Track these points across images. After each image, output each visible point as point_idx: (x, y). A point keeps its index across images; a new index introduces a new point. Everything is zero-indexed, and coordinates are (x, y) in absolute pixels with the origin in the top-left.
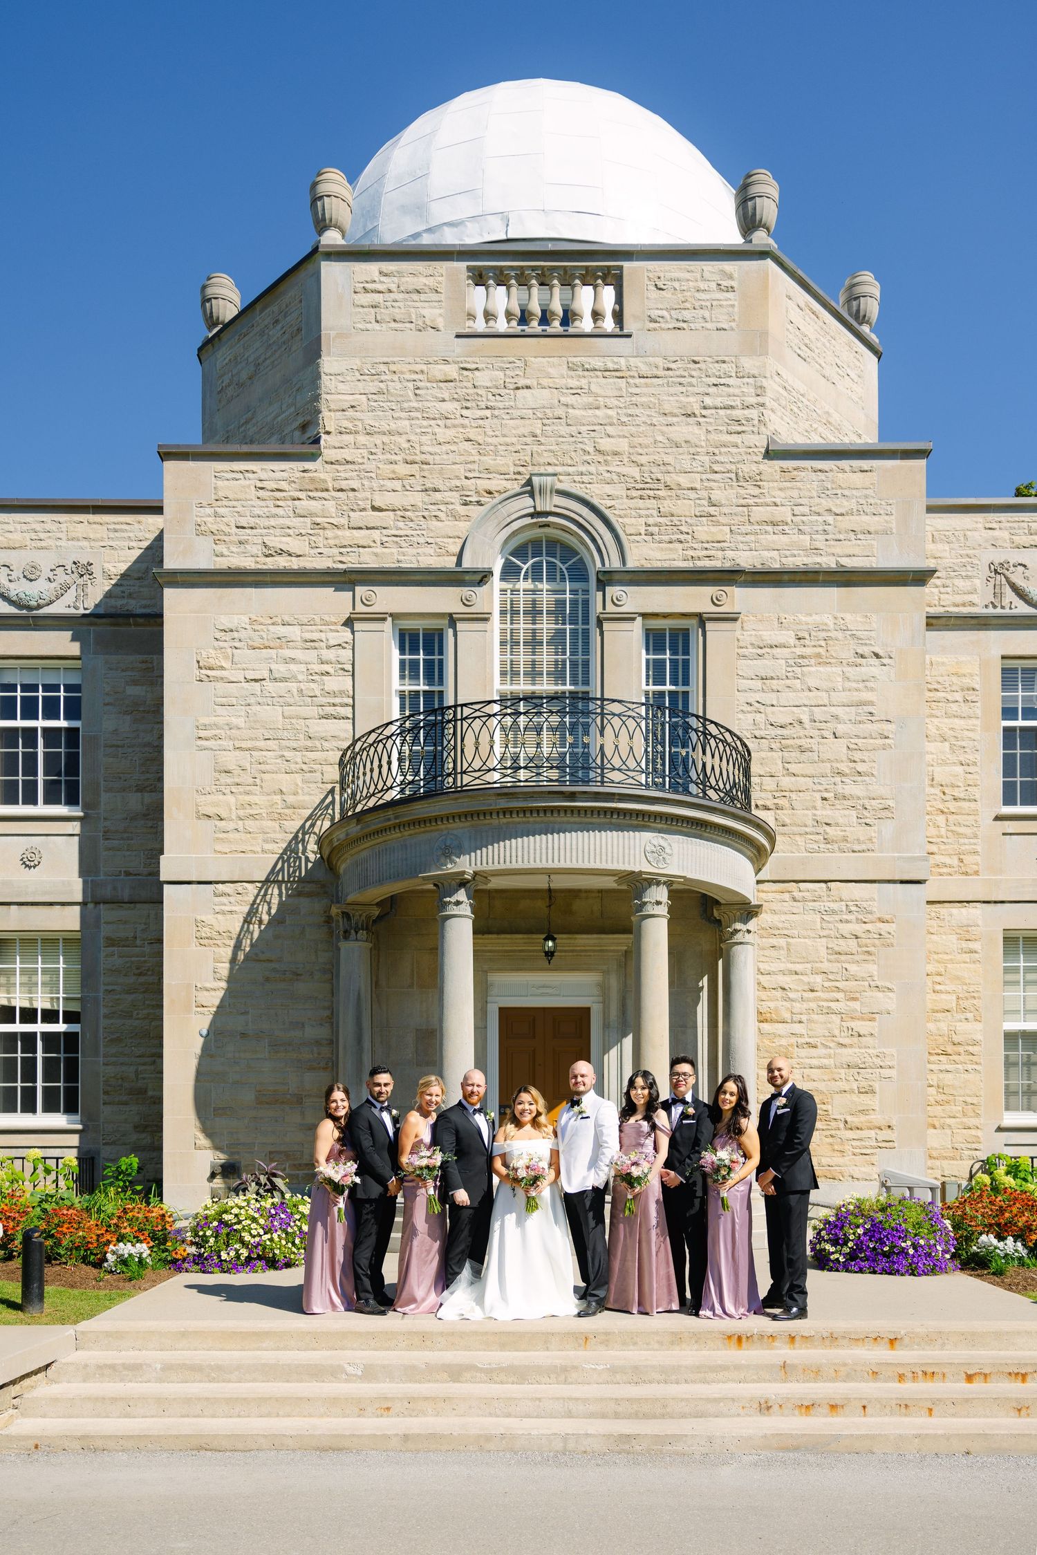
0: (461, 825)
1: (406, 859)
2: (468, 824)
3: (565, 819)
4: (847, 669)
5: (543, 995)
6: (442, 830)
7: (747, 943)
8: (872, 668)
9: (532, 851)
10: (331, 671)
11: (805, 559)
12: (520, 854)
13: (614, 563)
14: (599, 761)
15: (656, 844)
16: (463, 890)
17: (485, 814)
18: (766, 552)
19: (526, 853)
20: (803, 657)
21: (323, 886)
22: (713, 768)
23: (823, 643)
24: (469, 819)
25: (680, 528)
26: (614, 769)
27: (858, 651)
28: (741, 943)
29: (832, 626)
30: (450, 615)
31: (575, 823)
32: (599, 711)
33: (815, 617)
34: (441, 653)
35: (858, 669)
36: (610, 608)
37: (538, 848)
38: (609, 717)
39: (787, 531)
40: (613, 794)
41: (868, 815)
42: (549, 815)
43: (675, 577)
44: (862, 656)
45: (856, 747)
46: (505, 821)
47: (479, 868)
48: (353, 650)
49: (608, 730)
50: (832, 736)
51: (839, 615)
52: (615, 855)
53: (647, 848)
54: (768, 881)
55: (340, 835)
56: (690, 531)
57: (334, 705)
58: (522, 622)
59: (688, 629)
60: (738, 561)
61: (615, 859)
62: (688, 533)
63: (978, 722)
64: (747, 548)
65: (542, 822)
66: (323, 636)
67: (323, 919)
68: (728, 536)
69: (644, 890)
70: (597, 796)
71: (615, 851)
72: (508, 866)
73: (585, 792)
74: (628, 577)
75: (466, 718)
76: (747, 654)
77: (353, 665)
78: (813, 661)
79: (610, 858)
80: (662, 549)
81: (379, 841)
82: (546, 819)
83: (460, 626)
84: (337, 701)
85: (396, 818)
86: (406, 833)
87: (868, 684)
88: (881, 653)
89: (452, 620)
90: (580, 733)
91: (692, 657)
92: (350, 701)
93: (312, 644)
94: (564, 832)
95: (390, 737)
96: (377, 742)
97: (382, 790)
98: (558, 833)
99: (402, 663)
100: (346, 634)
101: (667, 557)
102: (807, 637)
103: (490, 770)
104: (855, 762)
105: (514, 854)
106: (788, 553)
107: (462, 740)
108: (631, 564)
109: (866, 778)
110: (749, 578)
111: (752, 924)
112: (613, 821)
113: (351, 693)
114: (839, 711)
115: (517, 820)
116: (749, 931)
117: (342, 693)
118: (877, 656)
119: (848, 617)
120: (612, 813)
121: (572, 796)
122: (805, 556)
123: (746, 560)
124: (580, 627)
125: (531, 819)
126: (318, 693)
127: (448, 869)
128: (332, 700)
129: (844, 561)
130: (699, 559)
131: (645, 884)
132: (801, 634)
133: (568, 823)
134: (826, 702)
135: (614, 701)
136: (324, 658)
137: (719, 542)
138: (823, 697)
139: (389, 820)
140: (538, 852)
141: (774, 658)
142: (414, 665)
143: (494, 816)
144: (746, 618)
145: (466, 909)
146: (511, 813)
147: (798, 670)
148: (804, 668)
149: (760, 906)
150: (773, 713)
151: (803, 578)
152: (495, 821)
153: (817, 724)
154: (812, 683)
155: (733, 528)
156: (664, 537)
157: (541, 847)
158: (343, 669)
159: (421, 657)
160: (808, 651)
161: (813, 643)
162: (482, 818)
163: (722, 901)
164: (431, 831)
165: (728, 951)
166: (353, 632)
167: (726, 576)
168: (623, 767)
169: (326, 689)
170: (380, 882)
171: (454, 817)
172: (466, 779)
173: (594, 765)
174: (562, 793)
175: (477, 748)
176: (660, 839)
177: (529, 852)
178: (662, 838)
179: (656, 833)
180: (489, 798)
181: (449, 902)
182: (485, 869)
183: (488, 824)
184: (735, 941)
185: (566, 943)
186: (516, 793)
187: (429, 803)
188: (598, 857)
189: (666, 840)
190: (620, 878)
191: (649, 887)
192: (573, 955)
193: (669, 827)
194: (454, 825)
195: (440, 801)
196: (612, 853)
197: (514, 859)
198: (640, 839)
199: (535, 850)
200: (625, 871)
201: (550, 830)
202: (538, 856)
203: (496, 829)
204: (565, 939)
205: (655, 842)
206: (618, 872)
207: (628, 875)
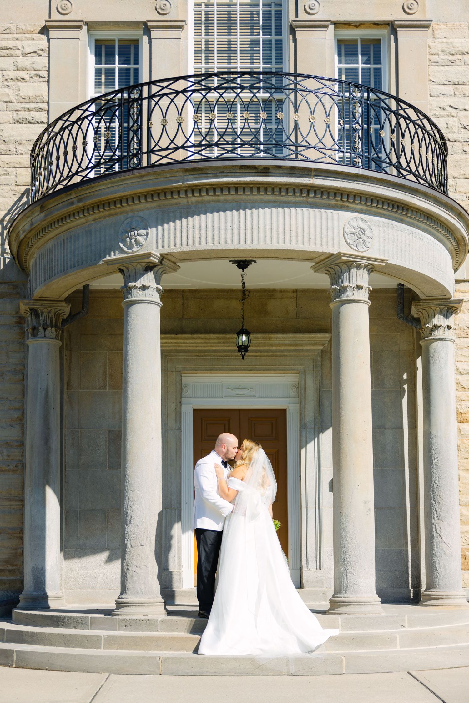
0: (148, 205)
1: (91, 246)
2: (154, 204)
3: (258, 197)
5: (238, 396)
6: (127, 212)
7: (447, 340)
9: (223, 232)
10: (27, 77)
12: (210, 235)
14: (293, 138)
15: (356, 227)
16: (150, 275)
17: (172, 193)
19: (216, 233)
21: (15, 287)
22: (413, 154)
24: (156, 198)
26: (309, 147)
28: (441, 339)
30: (145, 23)
31: (269, 201)
32: (292, 86)
34: (136, 62)
36: (303, 16)
37: (229, 228)
38: (304, 93)
40: (310, 170)
42: (240, 193)
46: (193, 200)
47: (166, 250)
48: (49, 57)
49: (303, 107)
52: (312, 236)
53: (346, 230)
54: (465, 281)
55: (25, 226)
57: (29, 110)
58: (216, 34)
59: (379, 40)
61: (312, 241)
65: (233, 201)
66: (19, 44)
67: (14, 320)
69: (344, 274)
70: (292, 171)
71: (312, 232)
72: (197, 247)
73: (279, 167)
75: (155, 95)
76: (438, 60)
77: (48, 71)
79: (306, 239)
81: (63, 228)
82: (237, 197)
83: (154, 34)
84: (32, 106)
85: (79, 201)
86: (90, 218)
89: (147, 28)
90: (274, 109)
91: (384, 66)
92: (45, 106)
93: (8, 51)
95: (76, 122)
96: (63, 129)
97: (68, 176)
99: (98, 72)
100: (42, 41)
103: (177, 148)
105: (203, 235)
107: (149, 119)
111: (452, 321)
112: (310, 200)
113: (46, 98)
115: (206, 198)
116: (449, 328)
117: (37, 98)
120: (308, 191)
121: (266, 171)
124: (273, 37)
125: (222, 198)
126: (13, 98)
127: (132, 252)
128: (27, 106)
131: (344, 267)
133: (262, 201)
135: (309, 77)
136: (20, 65)
139: (72, 203)
140: (229, 232)
141: (465, 63)
142: (110, 73)
143: (183, 195)
145: (152, 295)
146: (200, 191)
149: (460, 301)
150: (466, 117)
152: (183, 200)
158: (38, 75)
159: (117, 66)
162: (169, 197)
163: (422, 296)
164: (116, 214)
165: (428, 348)
166: (48, 40)
168: (320, 145)
169: (21, 94)
170: (65, 271)
171: (139, 198)
172: (154, 158)
173: (287, 142)
174: (254, 167)
175: (164, 126)
176: (360, 221)
177: (219, 232)
178: (362, 220)
179: (356, 215)
180: (176, 174)
181: (133, 287)
182: (172, 251)
183: (176, 204)
184: (435, 337)
185: (261, 343)
186: (204, 168)
187: (113, 183)
188: (294, 238)
189: (366, 222)
190: (317, 263)
191: (349, 270)
192: (269, 356)
193: (368, 208)
194: (140, 206)
195: (124, 180)
196: (309, 234)
197: (203, 240)
198: (339, 220)
199: (226, 230)
200: (323, 253)
201: (243, 207)
202: (229, 236)
203: (184, 209)
204: (259, 335)
205: (355, 224)
206: (316, 256)
207: (326, 258)
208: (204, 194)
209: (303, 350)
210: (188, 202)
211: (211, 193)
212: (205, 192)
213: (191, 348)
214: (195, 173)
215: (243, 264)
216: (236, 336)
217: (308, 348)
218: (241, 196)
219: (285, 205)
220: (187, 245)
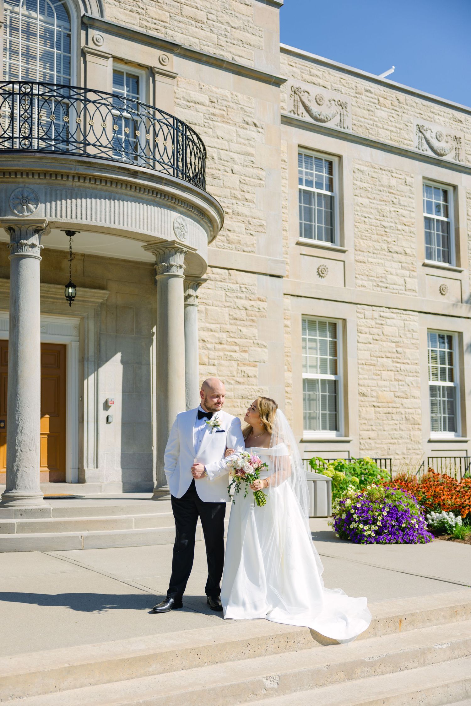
0: (39, 181)
2: (45, 181)
3: (125, 191)
4: (239, 129)
6: (19, 183)
7: (196, 305)
8: (252, 132)
9: (98, 213)
11: (214, 50)
12: (89, 213)
13: (96, 14)
15: (180, 222)
16: (36, 236)
17: (62, 176)
18: (191, 38)
19: (94, 213)
20: (214, 115)
23: (225, 108)
24: (48, 177)
25: (138, 3)
27: (245, 119)
28: (193, 305)
29: (230, 99)
31: (131, 196)
33: (220, 90)
35: (245, 131)
36: (91, 45)
37: (103, 211)
39: (204, 28)
40: (162, 179)
41: (252, 228)
42: (114, 186)
43: (136, 36)
44: (247, 123)
45: (244, 182)
46: (78, 184)
47: (53, 219)
50: (230, 172)
51: (235, 93)
52: (156, 226)
53: (175, 224)
56: (145, 8)
59: (138, 77)
60: (175, 38)
61: (156, 230)
62: (143, 9)
63: (287, 182)
64: (179, 31)
65: (107, 191)
68: (169, 19)
69: (171, 255)
71: (156, 223)
73: (144, 173)
74: (105, 27)
76: (180, 103)
78: (219, 119)
79: (153, 228)
80: (126, 14)
82: (110, 189)
87: (250, 142)
88: (258, 124)
91: (141, 97)
94: (123, 201)
98: (118, 200)
101: (129, 21)
102: (216, 102)
104: (244, 191)
105: (84, 212)
106: (205, 43)
107: (39, 112)
108: (107, 19)
109: (250, 204)
110: (182, 52)
114: (235, 156)
115: (90, 185)
116: (197, 297)
118: (255, 125)
119: (239, 95)
122: (214, 48)
123: (179, 39)
124: (62, 53)
125: (99, 187)
127: (24, 216)
129: (236, 58)
130: (150, 29)
132: (214, 100)
133: (126, 195)
134: (227, 148)
137: (163, 21)
138: (225, 145)
140: (103, 213)
141: (197, 110)
143: (70, 179)
144: (180, 79)
145: (36, 252)
147: (211, 123)
148: (215, 123)
151: (214, 62)
153: (222, 162)
154: (220, 133)
155: (172, 15)
156: (127, 7)
157: (105, 210)
160: (217, 112)
161: (219, 107)
162: (59, 178)
164: (8, 182)
167: (169, 46)
171: (33, 174)
172: (42, 144)
174: (128, 170)
176: (181, 219)
177: (96, 213)
178: (183, 218)
179: (179, 215)
180: (70, 163)
181: (25, 244)
182: (59, 221)
183: (63, 185)
184: (189, 303)
185: (60, 292)
186: (93, 163)
187: (14, 158)
188: (145, 225)
189: (184, 220)
190: (148, 245)
191: (175, 254)
192: (63, 303)
193: (186, 211)
194: (32, 180)
195: (25, 158)
196: (155, 224)
197: (84, 216)
198: (171, 217)
199: (101, 212)
200: (159, 239)
201: (113, 197)
202: (103, 217)
203: (69, 189)
204: (82, 289)
205: (179, 221)
206: (153, 239)
207: (160, 243)
208: (87, 181)
209: (88, 301)
210: (72, 185)
211: (93, 182)
212: (89, 181)
213: (5, 290)
214: (85, 165)
215: (70, 233)
216: (64, 287)
217: (92, 300)
218: (113, 188)
219: (141, 200)
220: (71, 218)
